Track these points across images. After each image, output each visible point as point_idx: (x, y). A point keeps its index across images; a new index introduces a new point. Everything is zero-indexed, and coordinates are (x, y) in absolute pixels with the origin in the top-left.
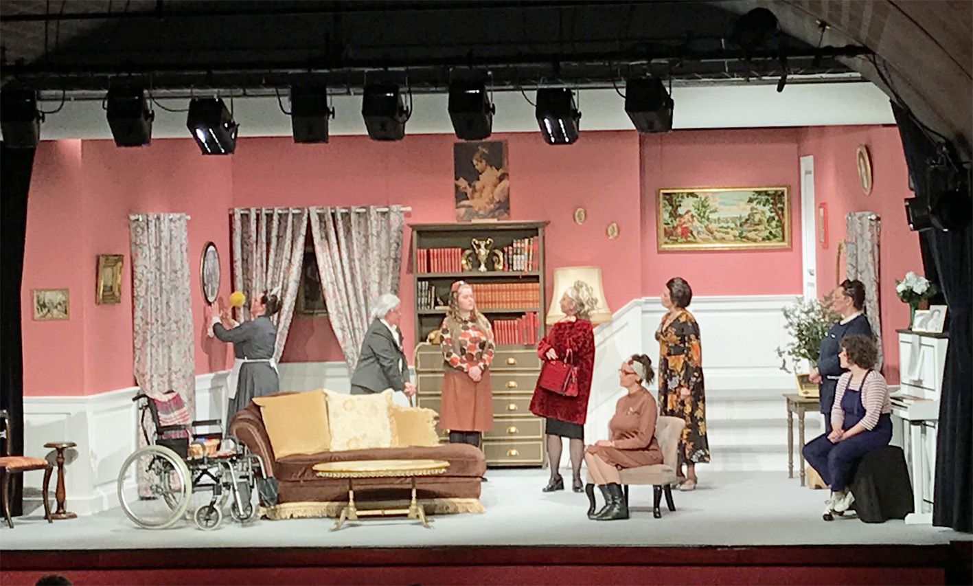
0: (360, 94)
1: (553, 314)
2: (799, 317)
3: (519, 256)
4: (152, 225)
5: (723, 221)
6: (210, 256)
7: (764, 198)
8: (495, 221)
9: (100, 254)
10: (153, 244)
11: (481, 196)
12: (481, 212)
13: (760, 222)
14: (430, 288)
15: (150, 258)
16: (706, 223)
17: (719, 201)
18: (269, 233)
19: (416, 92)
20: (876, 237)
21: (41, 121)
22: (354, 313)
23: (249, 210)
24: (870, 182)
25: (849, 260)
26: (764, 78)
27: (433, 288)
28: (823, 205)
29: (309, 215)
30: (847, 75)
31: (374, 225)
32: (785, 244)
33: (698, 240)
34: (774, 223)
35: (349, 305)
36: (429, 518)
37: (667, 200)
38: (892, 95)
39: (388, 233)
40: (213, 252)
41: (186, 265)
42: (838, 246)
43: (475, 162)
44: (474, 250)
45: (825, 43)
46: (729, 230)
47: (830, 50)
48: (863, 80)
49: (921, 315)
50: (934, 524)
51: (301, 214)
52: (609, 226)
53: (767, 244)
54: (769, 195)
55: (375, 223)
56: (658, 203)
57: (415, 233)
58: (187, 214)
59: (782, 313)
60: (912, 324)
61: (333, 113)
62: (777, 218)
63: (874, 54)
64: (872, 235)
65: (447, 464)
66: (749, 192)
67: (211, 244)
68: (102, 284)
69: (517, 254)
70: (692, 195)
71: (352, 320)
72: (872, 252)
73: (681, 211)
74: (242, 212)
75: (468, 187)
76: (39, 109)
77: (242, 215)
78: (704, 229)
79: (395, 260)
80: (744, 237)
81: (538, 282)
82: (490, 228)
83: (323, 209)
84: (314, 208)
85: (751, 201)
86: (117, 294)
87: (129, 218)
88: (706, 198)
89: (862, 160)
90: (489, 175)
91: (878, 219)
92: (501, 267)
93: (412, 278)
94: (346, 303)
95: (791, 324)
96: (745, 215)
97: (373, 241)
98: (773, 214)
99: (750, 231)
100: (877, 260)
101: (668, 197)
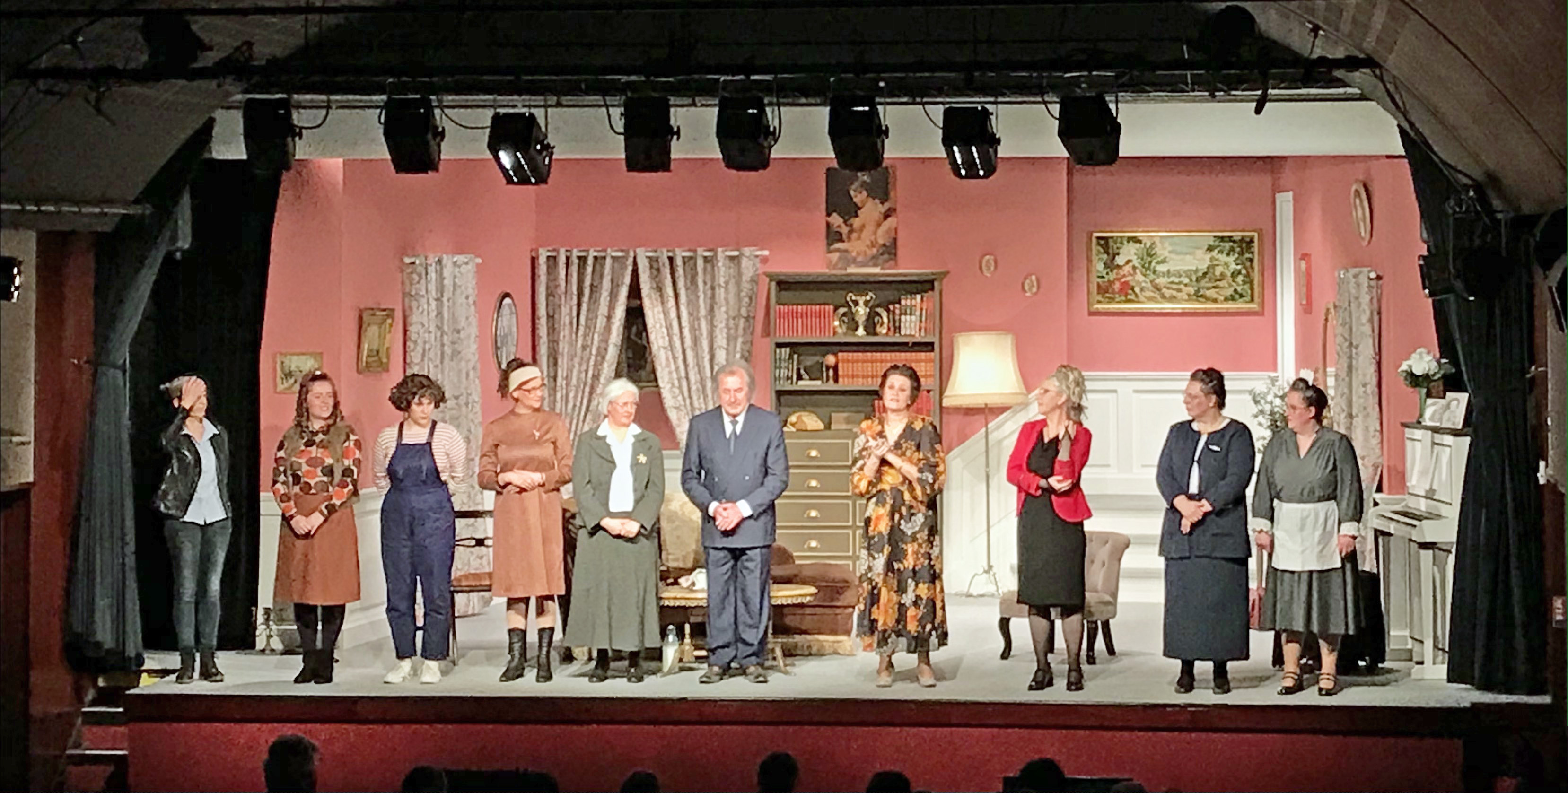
0: (715, 105)
1: (954, 393)
2: (1271, 403)
3: (908, 317)
4: (432, 270)
5: (1174, 275)
6: (505, 310)
7: (1228, 245)
8: (877, 270)
9: (362, 307)
10: (434, 294)
11: (859, 238)
12: (860, 259)
13: (1223, 277)
14: (791, 357)
15: (428, 314)
16: (1152, 276)
17: (1170, 248)
18: (580, 282)
19: (785, 105)
20: (1375, 301)
21: (297, 139)
22: (694, 388)
23: (558, 251)
24: (1369, 228)
25: (1340, 330)
26: (1234, 92)
27: (796, 356)
28: (1305, 257)
29: (635, 258)
30: (1341, 90)
31: (722, 273)
32: (1253, 306)
33: (1142, 298)
34: (1240, 279)
35: (687, 378)
36: (789, 660)
37: (1102, 246)
38: (1402, 119)
39: (738, 283)
40: (509, 305)
41: (474, 321)
42: (1324, 311)
43: (852, 193)
44: (850, 307)
45: (1317, 53)
46: (1182, 286)
47: (1322, 61)
48: (1362, 98)
49: (1433, 404)
50: (1450, 680)
51: (625, 258)
52: (1026, 278)
53: (1231, 306)
54: (1234, 242)
55: (723, 269)
56: (1089, 249)
57: (773, 284)
58: (478, 256)
59: (1250, 398)
60: (1421, 415)
61: (678, 133)
62: (1244, 272)
63: (1380, 66)
64: (1372, 299)
65: (813, 590)
66: (1208, 238)
67: (507, 295)
68: (366, 346)
69: (905, 314)
70: (1137, 240)
71: (690, 397)
72: (1371, 320)
73: (1120, 260)
74: (549, 254)
75: (843, 225)
76: (296, 122)
77: (548, 257)
78: (1149, 285)
79: (747, 319)
80: (1201, 296)
81: (932, 350)
82: (872, 279)
83: (656, 251)
84: (643, 249)
85: (1210, 249)
86: (385, 360)
87: (402, 260)
88: (1153, 244)
89: (1358, 201)
90: (871, 210)
91: (1379, 278)
92: (884, 331)
93: (767, 344)
94: (683, 374)
95: (1262, 412)
96: (1204, 267)
97: (721, 293)
98: (1239, 267)
99: (1208, 289)
100: (1377, 332)
101: (1102, 242)
